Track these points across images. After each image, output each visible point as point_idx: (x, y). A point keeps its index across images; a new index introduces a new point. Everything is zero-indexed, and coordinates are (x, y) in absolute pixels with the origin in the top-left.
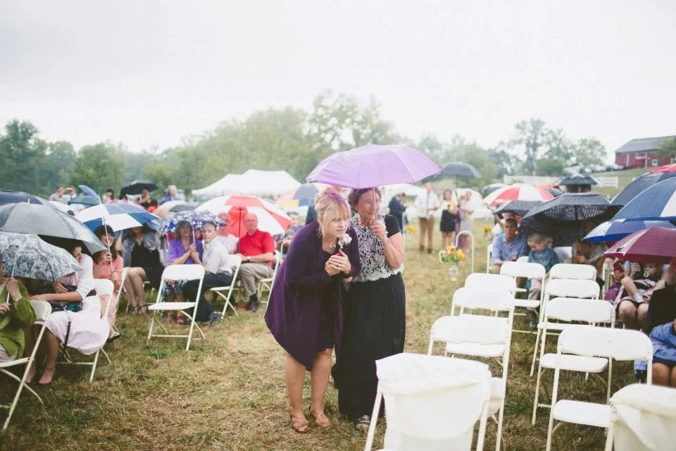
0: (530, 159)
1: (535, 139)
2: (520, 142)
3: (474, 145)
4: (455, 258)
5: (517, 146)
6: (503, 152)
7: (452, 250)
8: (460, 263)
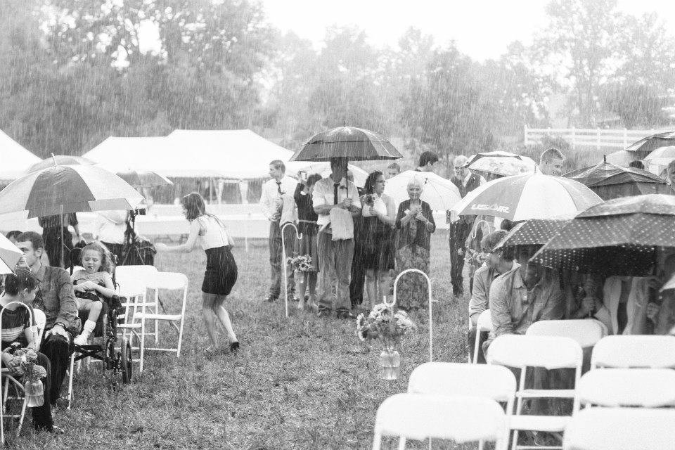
0: (583, 85)
1: (596, 37)
2: (560, 44)
3: (453, 54)
4: (392, 329)
5: (553, 57)
6: (520, 70)
7: (386, 311)
8: (403, 341)
